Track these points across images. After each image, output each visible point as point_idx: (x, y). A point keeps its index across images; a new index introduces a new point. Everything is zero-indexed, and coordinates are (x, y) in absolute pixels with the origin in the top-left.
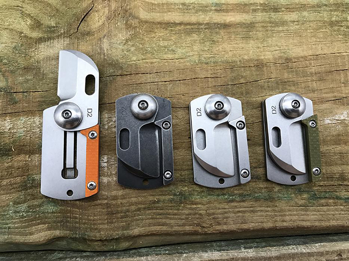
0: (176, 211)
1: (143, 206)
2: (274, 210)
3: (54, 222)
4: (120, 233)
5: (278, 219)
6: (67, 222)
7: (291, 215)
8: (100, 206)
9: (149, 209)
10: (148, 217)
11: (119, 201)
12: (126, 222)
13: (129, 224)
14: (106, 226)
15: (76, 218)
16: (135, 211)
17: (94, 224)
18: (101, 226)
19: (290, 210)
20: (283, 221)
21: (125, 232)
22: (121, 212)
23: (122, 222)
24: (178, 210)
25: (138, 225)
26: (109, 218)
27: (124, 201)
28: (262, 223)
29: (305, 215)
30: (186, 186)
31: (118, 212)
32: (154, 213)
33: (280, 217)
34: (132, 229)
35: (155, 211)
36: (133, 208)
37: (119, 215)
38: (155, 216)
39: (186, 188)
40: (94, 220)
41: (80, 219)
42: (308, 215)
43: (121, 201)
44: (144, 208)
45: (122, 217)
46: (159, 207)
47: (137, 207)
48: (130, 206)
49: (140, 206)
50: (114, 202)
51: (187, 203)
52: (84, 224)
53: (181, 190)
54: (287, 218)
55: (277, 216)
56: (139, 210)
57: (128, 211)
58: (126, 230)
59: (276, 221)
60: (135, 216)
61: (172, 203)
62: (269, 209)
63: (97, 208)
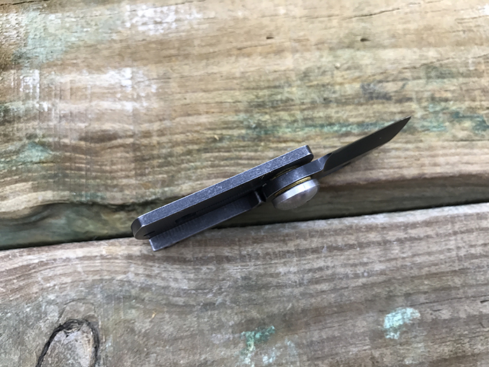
0: (252, 154)
1: (196, 147)
2: (417, 147)
3: (44, 177)
4: (159, 190)
5: (426, 161)
6: (66, 176)
7: (446, 155)
8: (122, 149)
9: (206, 150)
10: (205, 164)
11: (155, 140)
12: (167, 172)
13: (173, 176)
14: (133, 181)
15: (80, 169)
16: (183, 154)
17: (113, 178)
18: (125, 181)
19: (444, 148)
20: (435, 165)
21: (166, 189)
22: (159, 157)
23: (160, 174)
24: (256, 151)
25: (189, 178)
26: (138, 167)
27: (164, 139)
28: (400, 168)
29: (470, 154)
30: (266, 113)
31: (152, 157)
32: (216, 158)
33: (429, 159)
34: (178, 185)
35: (217, 154)
36: (179, 150)
37: (155, 162)
38: (217, 162)
39: (267, 117)
40: (111, 172)
41: (88, 170)
42: (475, 154)
43: (158, 139)
44: (199, 150)
45: (160, 166)
46: (223, 148)
47: (185, 149)
48: (174, 146)
49: (190, 147)
50: (145, 141)
51: (269, 141)
52: (95, 178)
53: (259, 120)
54: (441, 160)
55: (424, 157)
56: (189, 152)
57: (171, 155)
58: (168, 186)
59: (423, 165)
60: (183, 163)
61: (244, 141)
62: (409, 146)
63: (117, 152)
